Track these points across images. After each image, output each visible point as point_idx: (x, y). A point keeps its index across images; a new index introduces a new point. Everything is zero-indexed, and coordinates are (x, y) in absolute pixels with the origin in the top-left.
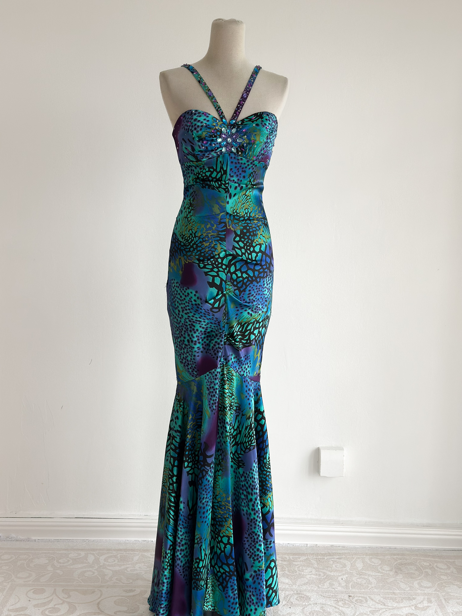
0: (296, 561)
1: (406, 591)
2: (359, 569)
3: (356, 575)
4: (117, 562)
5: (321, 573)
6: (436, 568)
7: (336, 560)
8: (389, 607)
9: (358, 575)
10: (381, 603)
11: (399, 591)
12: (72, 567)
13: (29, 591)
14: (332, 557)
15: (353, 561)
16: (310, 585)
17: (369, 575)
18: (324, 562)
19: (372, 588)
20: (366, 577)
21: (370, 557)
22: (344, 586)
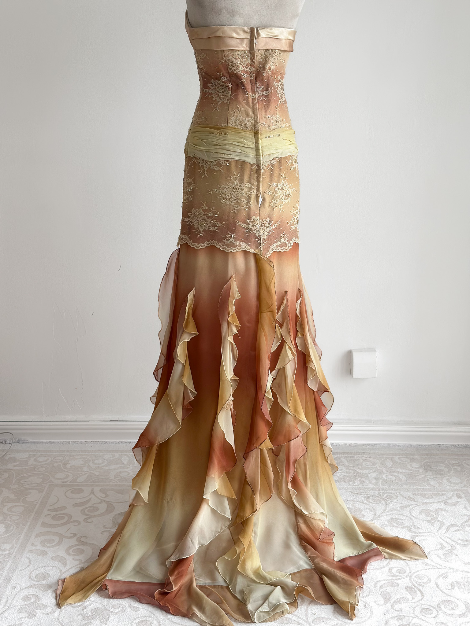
1: (435, 488)
2: (389, 466)
3: (386, 473)
5: (351, 471)
6: (465, 465)
7: (365, 458)
8: (419, 503)
9: (388, 473)
10: (411, 499)
11: (429, 487)
12: (107, 468)
13: (67, 491)
15: (383, 460)
16: (340, 482)
17: (399, 472)
18: (354, 460)
19: (402, 485)
20: (396, 474)
21: (399, 457)
22: (374, 483)
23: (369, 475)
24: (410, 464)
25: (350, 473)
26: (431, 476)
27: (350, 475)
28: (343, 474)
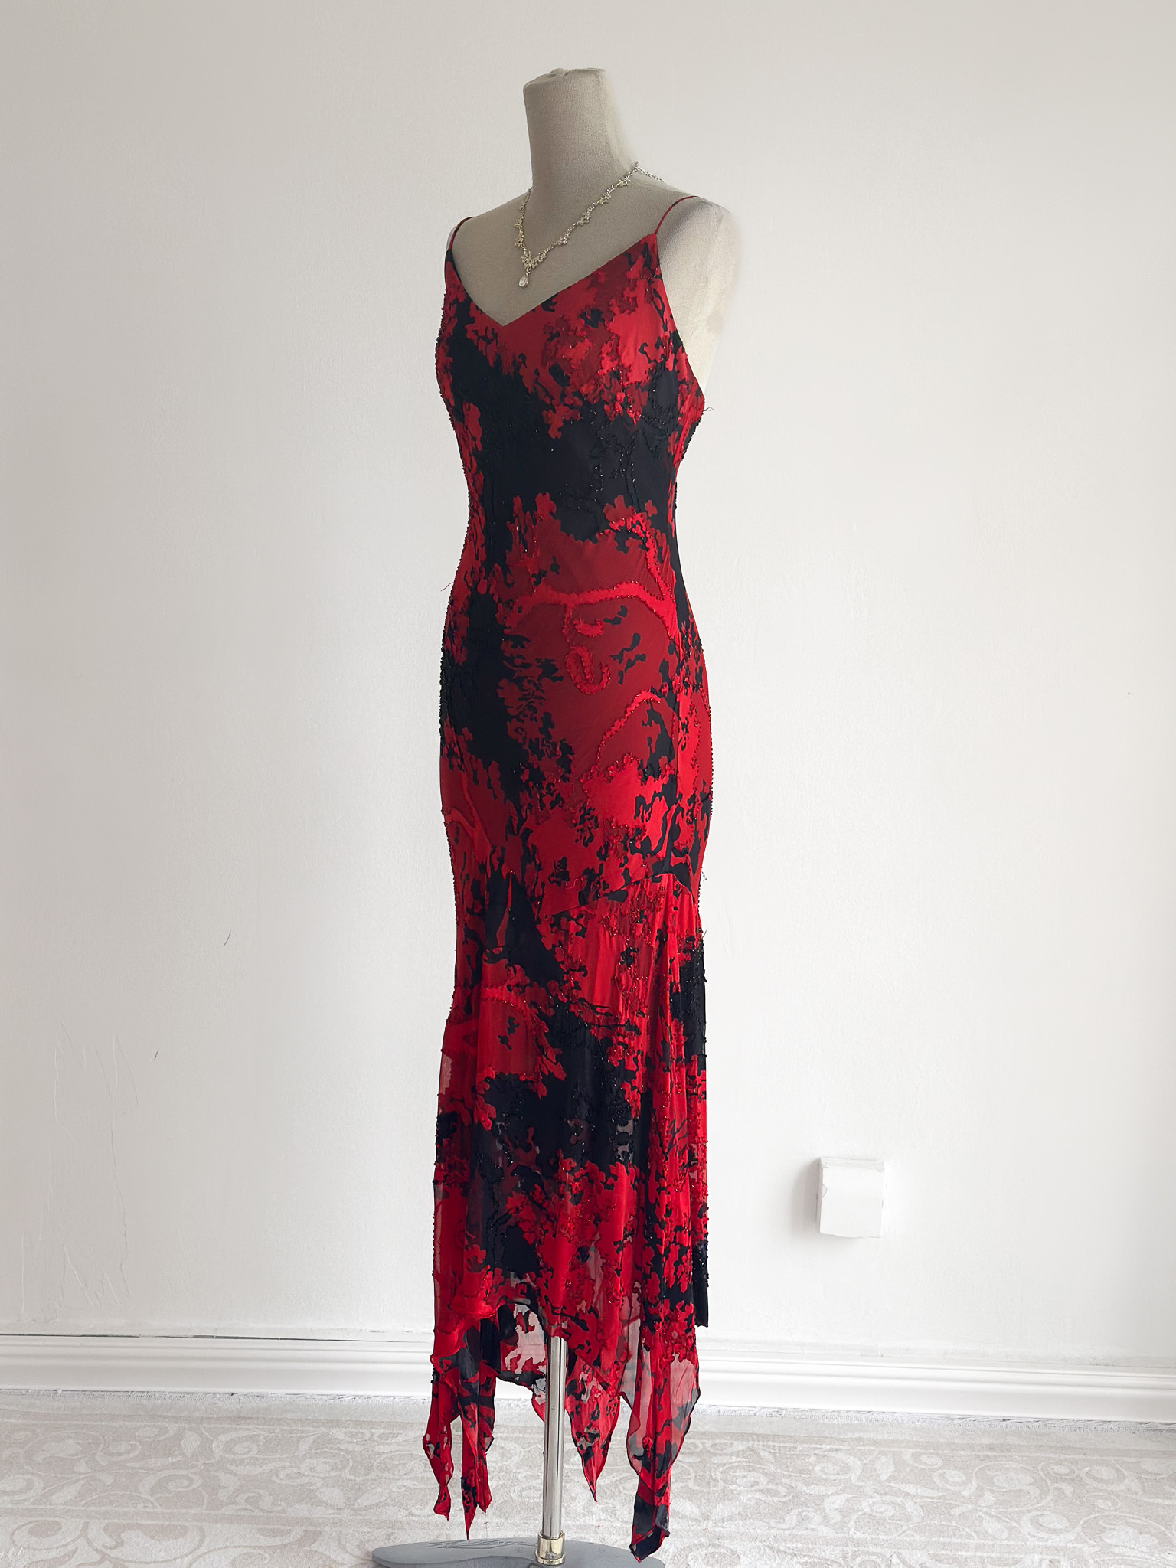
4: (256, 1454)
16: (745, 1519)
17: (907, 1495)
18: (795, 1457)
19: (909, 1532)
20: (899, 1500)
21: (914, 1451)
22: (835, 1524)
23: (827, 1501)
24: (941, 1471)
25: (776, 1493)
26: (991, 1508)
27: (776, 1499)
28: (758, 1495)
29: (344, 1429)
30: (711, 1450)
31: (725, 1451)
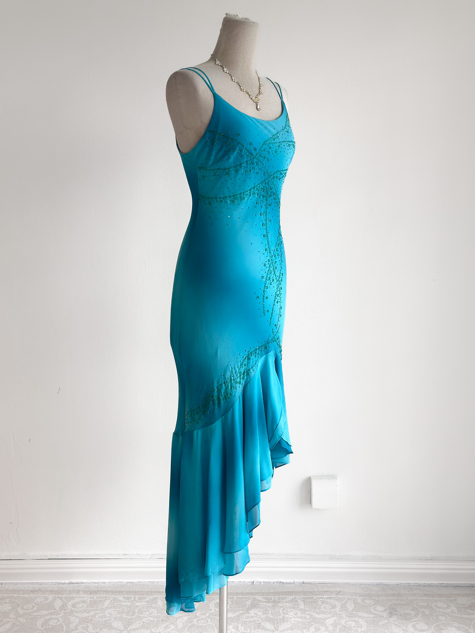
0: (282, 602)
2: (350, 610)
3: (346, 618)
4: (86, 608)
5: (307, 616)
6: (434, 607)
7: (325, 600)
9: (347, 618)
12: (36, 614)
14: (320, 596)
15: (344, 602)
16: (293, 630)
17: (360, 617)
18: (313, 602)
20: (356, 619)
21: (363, 598)
22: (331, 630)
23: (327, 621)
24: (374, 607)
26: (396, 621)
27: (305, 621)
28: (298, 619)
29: (123, 596)
30: (277, 600)
31: (283, 601)
